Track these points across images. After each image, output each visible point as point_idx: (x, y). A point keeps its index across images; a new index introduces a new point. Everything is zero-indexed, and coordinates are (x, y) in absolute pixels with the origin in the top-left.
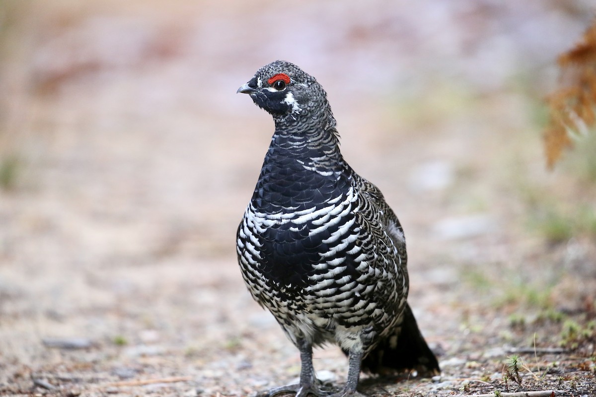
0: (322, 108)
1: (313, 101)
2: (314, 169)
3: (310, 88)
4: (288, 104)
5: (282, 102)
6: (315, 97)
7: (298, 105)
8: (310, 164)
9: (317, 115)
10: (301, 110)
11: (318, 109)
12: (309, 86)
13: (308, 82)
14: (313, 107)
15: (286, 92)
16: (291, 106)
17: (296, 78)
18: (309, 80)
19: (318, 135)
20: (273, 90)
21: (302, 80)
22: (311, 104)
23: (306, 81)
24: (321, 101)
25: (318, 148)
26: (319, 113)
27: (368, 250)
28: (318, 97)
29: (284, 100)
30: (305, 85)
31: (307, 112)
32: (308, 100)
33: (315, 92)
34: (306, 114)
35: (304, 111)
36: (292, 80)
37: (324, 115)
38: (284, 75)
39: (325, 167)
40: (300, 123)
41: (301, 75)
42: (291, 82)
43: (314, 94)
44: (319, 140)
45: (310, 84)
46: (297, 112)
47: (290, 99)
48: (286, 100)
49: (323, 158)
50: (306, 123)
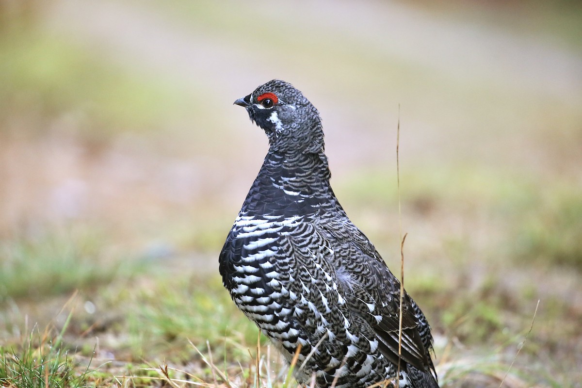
0: (305, 131)
1: (297, 124)
2: (282, 187)
3: (297, 111)
4: (273, 122)
5: (268, 120)
6: (300, 120)
7: (282, 124)
8: (280, 181)
9: (298, 137)
10: (283, 129)
11: (301, 132)
12: (297, 109)
13: (297, 104)
14: (295, 128)
15: (272, 110)
16: (275, 125)
17: (284, 100)
18: (298, 103)
19: (294, 158)
20: (261, 107)
21: (290, 102)
22: (294, 125)
23: (295, 104)
24: (307, 125)
25: (293, 168)
26: (300, 136)
27: (282, 270)
28: (303, 121)
29: (269, 118)
30: (293, 107)
31: (288, 132)
32: (292, 121)
33: (301, 115)
34: (287, 134)
35: (285, 131)
36: (280, 101)
37: (306, 138)
38: (273, 95)
39: (292, 187)
40: (281, 142)
41: (291, 97)
42: (279, 102)
43: (300, 116)
44: (295, 161)
45: (298, 106)
46: (280, 131)
47: (274, 117)
48: (271, 118)
49: (292, 179)
50: (287, 142)
